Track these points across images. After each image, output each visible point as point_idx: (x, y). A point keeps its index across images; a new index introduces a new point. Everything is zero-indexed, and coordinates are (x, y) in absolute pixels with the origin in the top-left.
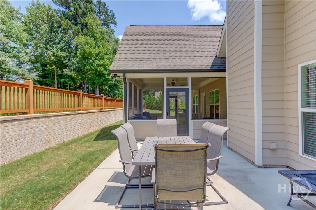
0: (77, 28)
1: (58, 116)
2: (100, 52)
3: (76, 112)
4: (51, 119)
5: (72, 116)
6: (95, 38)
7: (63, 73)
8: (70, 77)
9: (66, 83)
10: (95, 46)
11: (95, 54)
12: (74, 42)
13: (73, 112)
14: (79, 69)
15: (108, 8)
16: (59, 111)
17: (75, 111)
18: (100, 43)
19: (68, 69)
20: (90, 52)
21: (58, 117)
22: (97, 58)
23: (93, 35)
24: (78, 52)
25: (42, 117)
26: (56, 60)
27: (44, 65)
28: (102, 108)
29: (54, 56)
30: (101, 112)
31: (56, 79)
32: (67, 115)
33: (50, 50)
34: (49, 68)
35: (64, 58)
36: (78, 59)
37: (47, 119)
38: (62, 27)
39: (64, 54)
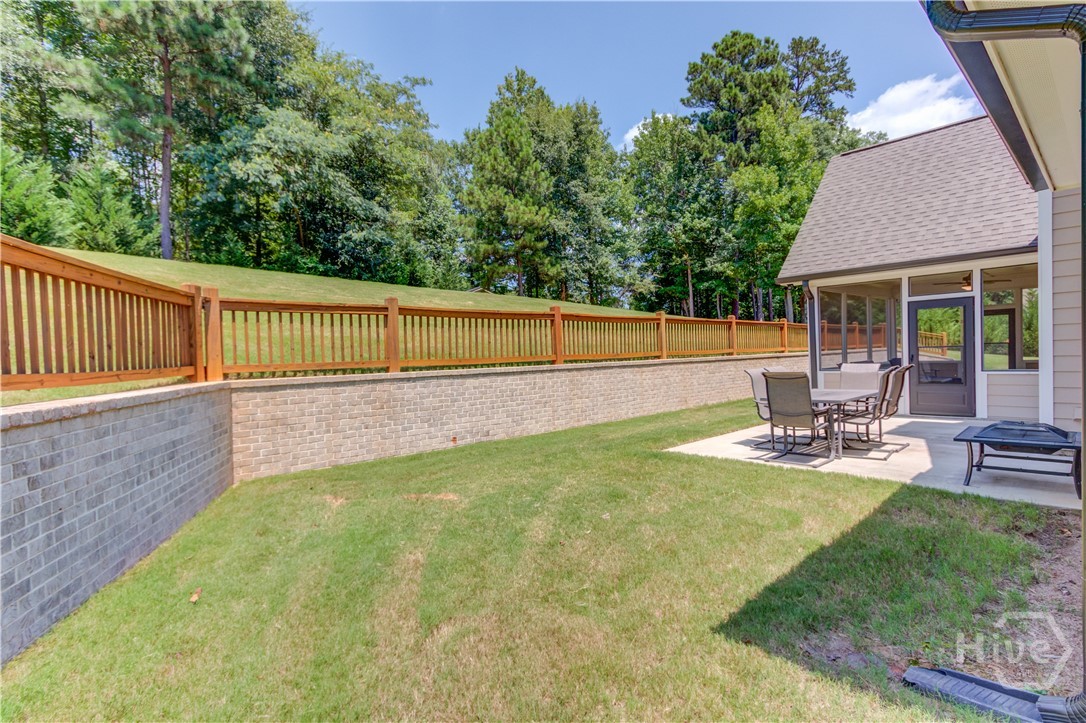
0: (734, 148)
1: (696, 362)
2: (793, 199)
3: (726, 357)
4: (687, 366)
5: (717, 364)
6: (779, 163)
7: (706, 269)
8: (718, 276)
9: (713, 290)
10: (781, 186)
11: (781, 208)
12: (727, 188)
13: (720, 357)
14: (740, 252)
15: (826, 50)
16: (698, 356)
17: (723, 355)
18: (795, 174)
19: (715, 257)
20: (766, 205)
21: (696, 365)
22: (787, 216)
23: (775, 156)
24: (739, 210)
25: (676, 363)
26: (691, 241)
27: (667, 256)
28: (783, 349)
29: (685, 232)
30: (778, 357)
31: (690, 284)
32: (709, 362)
33: (677, 221)
34: (676, 260)
35: (707, 231)
36: (738, 228)
37: (682, 366)
38: (701, 158)
39: (705, 223)
